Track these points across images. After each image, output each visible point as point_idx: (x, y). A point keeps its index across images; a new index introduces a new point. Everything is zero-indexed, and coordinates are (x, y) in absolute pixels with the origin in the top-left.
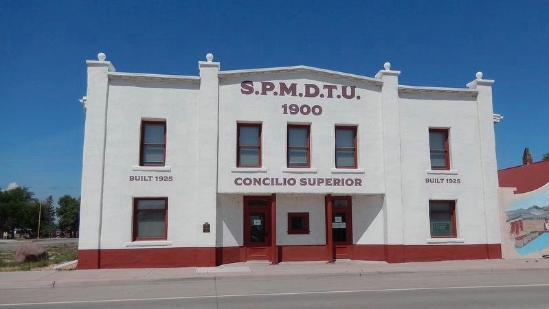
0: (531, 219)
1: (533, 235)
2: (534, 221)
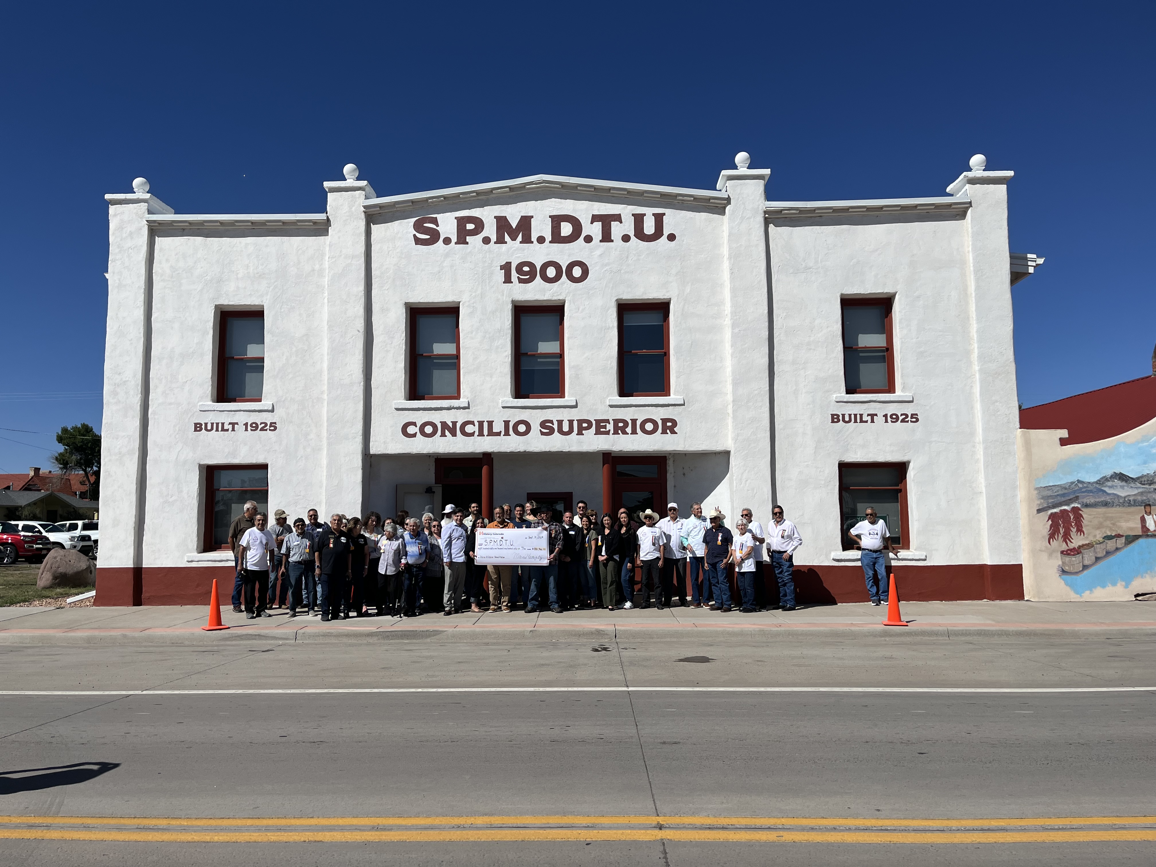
0: (1106, 504)
1: (1111, 545)
2: (1111, 511)
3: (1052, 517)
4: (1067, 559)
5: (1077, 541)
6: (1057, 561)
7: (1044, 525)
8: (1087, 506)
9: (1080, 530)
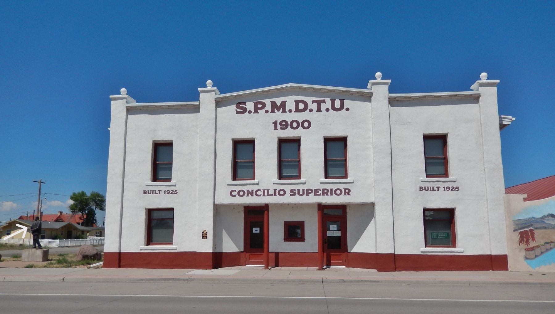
0: (545, 228)
1: (548, 246)
2: (548, 231)
3: (521, 233)
4: (528, 252)
5: (532, 244)
6: (523, 253)
7: (516, 237)
8: (536, 228)
9: (533, 239)
